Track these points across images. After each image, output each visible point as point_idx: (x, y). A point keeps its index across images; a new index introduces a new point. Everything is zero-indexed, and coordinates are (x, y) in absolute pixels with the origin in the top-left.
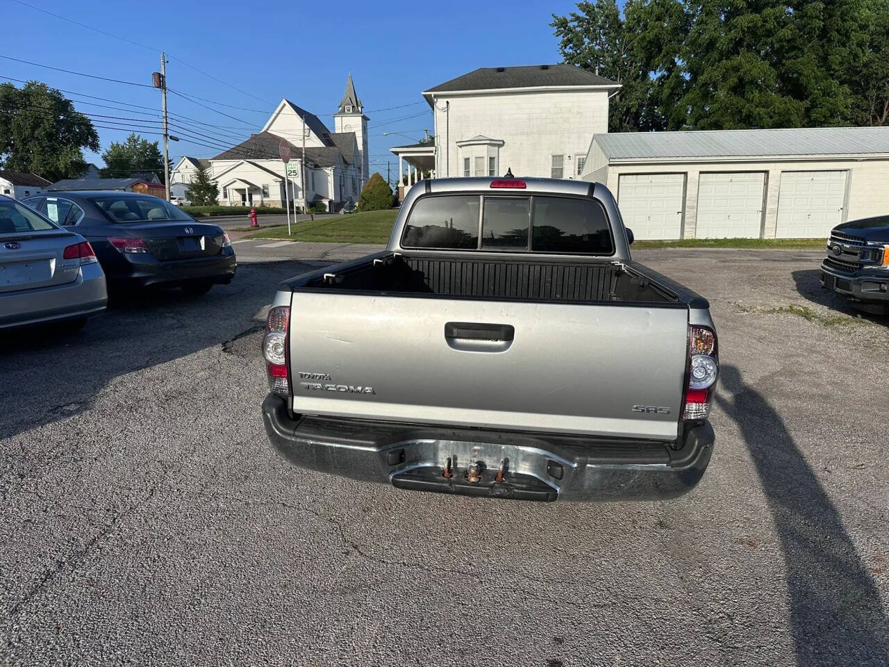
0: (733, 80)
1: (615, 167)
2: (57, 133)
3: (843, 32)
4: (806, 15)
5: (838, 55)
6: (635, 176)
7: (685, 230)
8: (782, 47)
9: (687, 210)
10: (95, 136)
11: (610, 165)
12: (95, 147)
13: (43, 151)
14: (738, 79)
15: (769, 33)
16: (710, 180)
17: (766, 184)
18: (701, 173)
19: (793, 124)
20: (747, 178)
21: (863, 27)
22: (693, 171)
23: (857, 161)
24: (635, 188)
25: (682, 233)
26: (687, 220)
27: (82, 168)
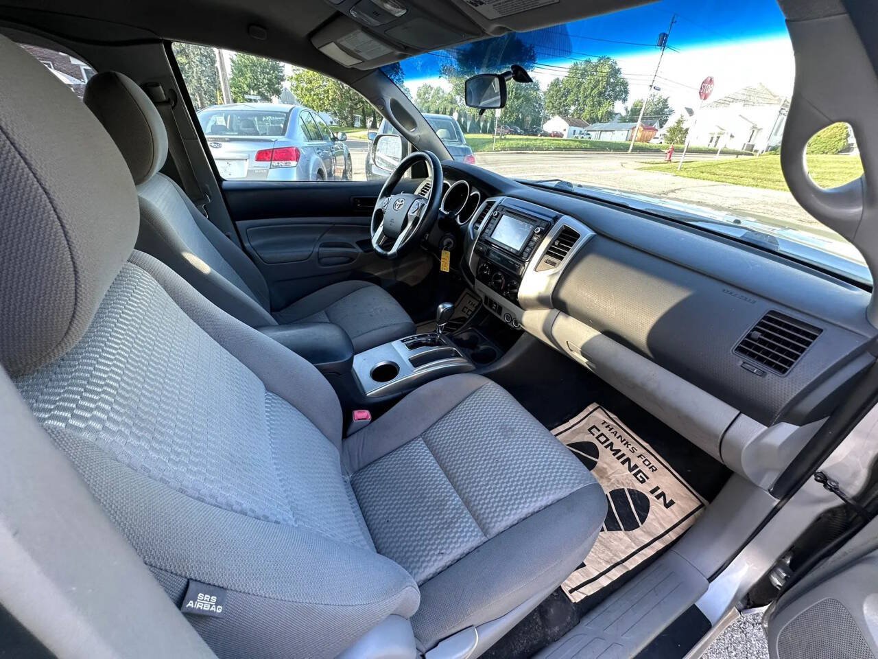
2: (605, 91)
10: (626, 92)
12: (624, 100)
13: (593, 105)
27: (610, 115)
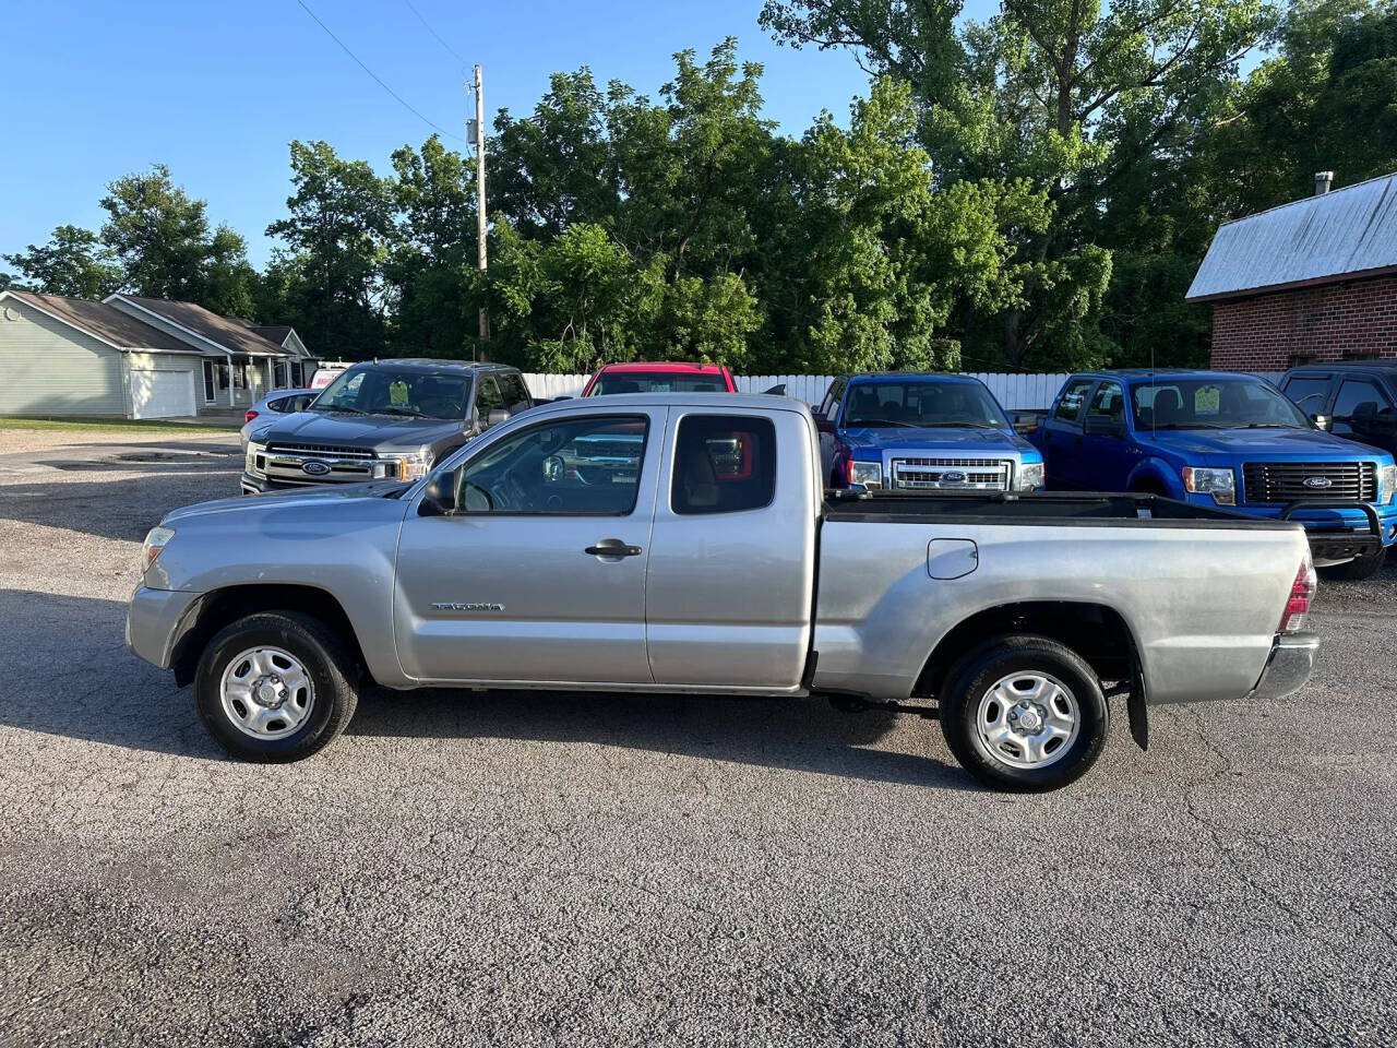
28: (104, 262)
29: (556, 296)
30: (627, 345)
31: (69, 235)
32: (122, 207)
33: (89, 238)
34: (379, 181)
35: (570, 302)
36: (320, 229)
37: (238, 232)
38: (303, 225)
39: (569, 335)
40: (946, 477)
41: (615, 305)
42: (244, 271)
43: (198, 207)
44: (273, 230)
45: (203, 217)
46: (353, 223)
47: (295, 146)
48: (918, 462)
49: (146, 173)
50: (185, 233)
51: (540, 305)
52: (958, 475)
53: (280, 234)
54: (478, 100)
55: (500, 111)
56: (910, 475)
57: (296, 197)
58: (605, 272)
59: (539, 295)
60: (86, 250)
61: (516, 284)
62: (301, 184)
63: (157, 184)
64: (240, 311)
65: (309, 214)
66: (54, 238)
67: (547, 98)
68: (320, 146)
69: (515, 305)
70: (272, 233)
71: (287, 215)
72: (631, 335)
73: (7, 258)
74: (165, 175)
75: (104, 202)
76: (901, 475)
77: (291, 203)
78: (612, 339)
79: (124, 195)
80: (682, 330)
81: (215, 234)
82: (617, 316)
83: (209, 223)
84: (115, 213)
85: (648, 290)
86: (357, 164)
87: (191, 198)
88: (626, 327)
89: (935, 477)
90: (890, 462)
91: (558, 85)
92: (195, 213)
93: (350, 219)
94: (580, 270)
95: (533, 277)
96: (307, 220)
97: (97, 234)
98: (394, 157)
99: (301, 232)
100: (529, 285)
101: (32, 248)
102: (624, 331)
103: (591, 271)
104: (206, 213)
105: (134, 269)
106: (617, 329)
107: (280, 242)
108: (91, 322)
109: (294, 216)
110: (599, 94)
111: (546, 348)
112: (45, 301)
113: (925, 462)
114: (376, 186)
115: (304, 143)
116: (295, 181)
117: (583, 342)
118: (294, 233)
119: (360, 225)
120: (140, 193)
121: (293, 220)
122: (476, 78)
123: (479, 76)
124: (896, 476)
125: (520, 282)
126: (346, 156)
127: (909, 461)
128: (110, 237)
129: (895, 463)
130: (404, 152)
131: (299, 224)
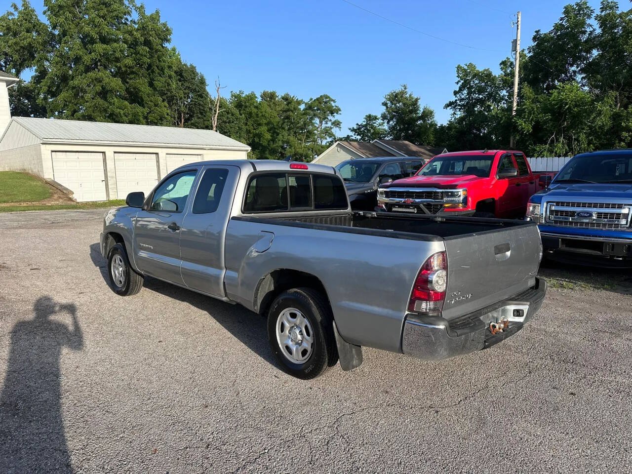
0: (98, 88)
1: (47, 146)
3: (160, 68)
4: (139, 53)
5: (159, 83)
6: (65, 153)
7: (110, 193)
8: (127, 71)
9: (109, 179)
11: (43, 144)
14: (102, 87)
15: (117, 60)
16: (121, 158)
17: (158, 162)
18: (115, 152)
19: (141, 122)
20: (145, 157)
21: (170, 67)
22: (109, 151)
23: (205, 149)
24: (66, 162)
25: (108, 195)
26: (110, 187)
28: (380, 127)
29: (545, 122)
30: (589, 144)
31: (370, 118)
32: (389, 104)
33: (376, 118)
34: (495, 76)
35: (554, 124)
36: (467, 103)
37: (431, 109)
38: (460, 102)
39: (552, 141)
40: (578, 214)
41: (581, 123)
42: (433, 125)
43: (417, 100)
44: (447, 106)
45: (418, 104)
46: (482, 98)
47: (459, 68)
48: (563, 204)
49: (398, 89)
50: (411, 112)
51: (537, 127)
52: (588, 213)
53: (450, 107)
54: (518, 29)
55: (536, 32)
56: (557, 212)
57: (457, 90)
58: (576, 106)
59: (537, 122)
60: (374, 123)
61: (524, 118)
62: (460, 84)
63: (402, 93)
64: (429, 142)
65: (463, 97)
66: (364, 120)
67: (562, 19)
68: (470, 65)
69: (522, 128)
70: (447, 107)
71: (453, 99)
72: (592, 139)
73: (350, 129)
74: (405, 89)
75: (383, 103)
76: (552, 212)
77: (455, 93)
78: (579, 141)
79: (389, 99)
80: (625, 134)
81: (422, 111)
82: (584, 129)
83: (421, 106)
84: (387, 107)
85: (600, 113)
86: (485, 70)
87: (415, 96)
88: (588, 135)
89: (573, 214)
90: (545, 204)
91: (567, 11)
92: (415, 103)
93: (481, 96)
94: (561, 107)
95: (534, 113)
96: (462, 100)
97: (379, 116)
98: (501, 64)
99: (459, 105)
100: (531, 118)
101: (357, 124)
102: (587, 137)
103: (567, 106)
104: (419, 102)
105: (392, 129)
106: (582, 137)
107: (450, 111)
108: (364, 151)
109: (457, 98)
110: (592, 10)
111: (537, 149)
112: (350, 144)
113: (568, 204)
114: (494, 78)
115: (462, 65)
116: (457, 83)
117: (560, 145)
118: (456, 106)
119: (485, 99)
120: (395, 98)
121: (456, 100)
122: (518, 18)
123: (520, 17)
124: (548, 213)
125: (526, 117)
126: (480, 68)
127: (558, 204)
128: (384, 117)
129: (549, 204)
130: (505, 61)
131: (458, 102)
